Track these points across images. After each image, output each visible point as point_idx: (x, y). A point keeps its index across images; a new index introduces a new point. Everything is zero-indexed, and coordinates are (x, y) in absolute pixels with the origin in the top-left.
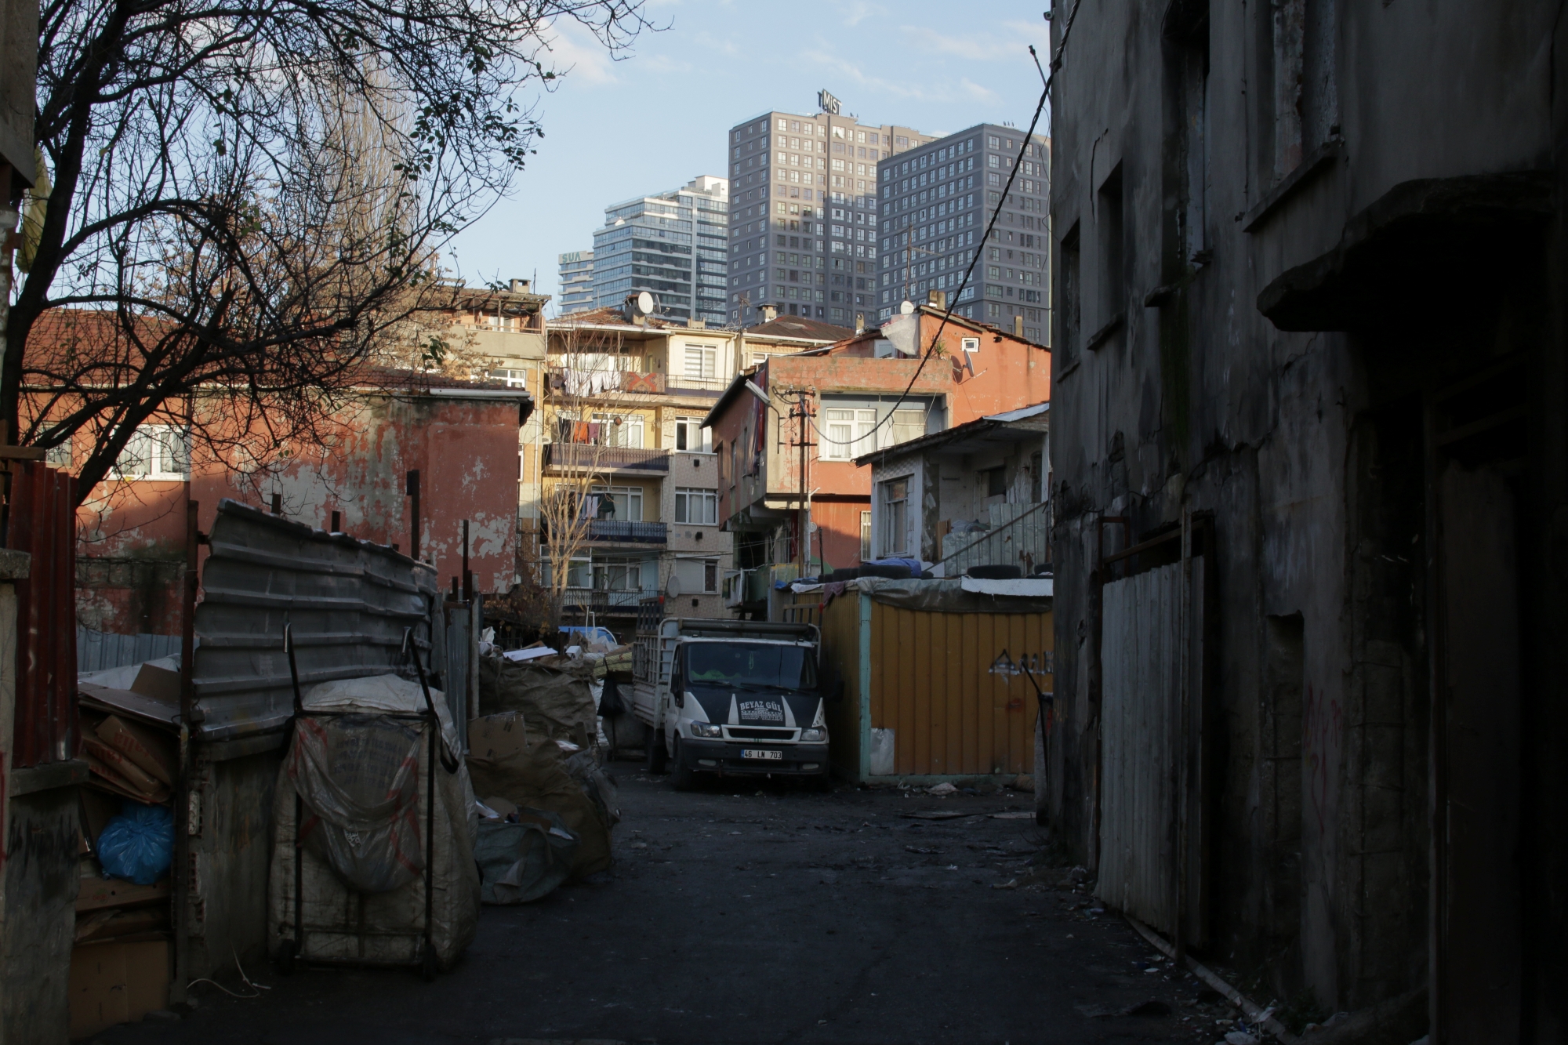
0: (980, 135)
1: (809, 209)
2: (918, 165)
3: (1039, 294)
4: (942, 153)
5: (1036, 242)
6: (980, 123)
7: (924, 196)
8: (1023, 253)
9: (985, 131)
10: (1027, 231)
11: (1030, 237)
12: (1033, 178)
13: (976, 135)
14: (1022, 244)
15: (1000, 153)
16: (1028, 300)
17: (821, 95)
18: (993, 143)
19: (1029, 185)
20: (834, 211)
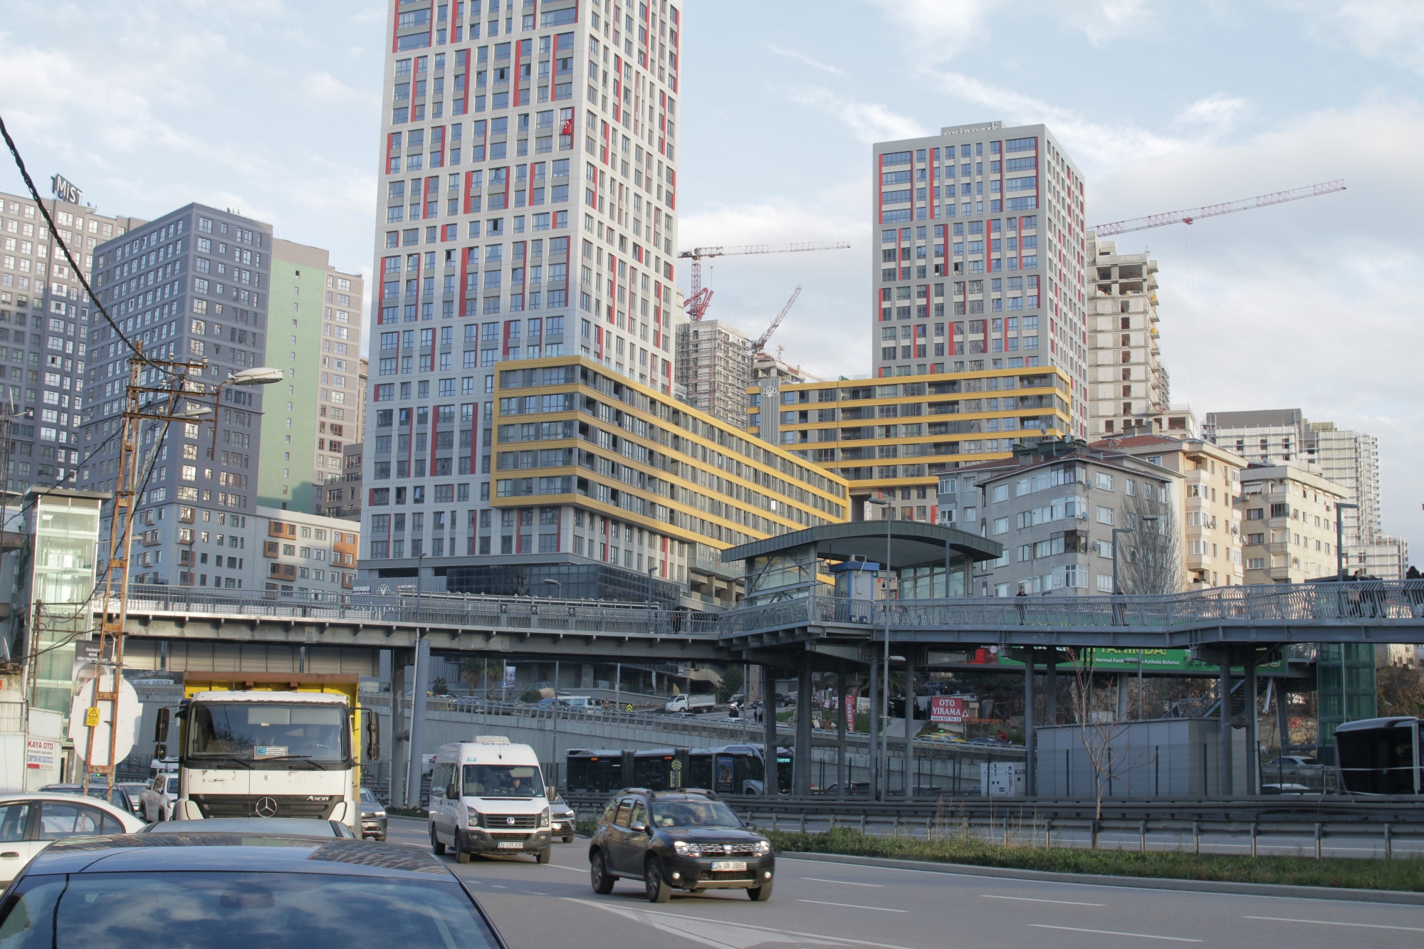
0: (190, 216)
1: (24, 299)
2: (131, 250)
3: (250, 395)
4: (154, 237)
5: (250, 339)
6: (191, 202)
7: (133, 284)
8: (233, 349)
9: (195, 211)
10: (240, 326)
11: (243, 332)
12: (252, 269)
13: (186, 215)
14: (233, 340)
15: (211, 237)
16: (236, 402)
17: (55, 180)
18: (204, 225)
19: (246, 276)
20: (53, 304)
